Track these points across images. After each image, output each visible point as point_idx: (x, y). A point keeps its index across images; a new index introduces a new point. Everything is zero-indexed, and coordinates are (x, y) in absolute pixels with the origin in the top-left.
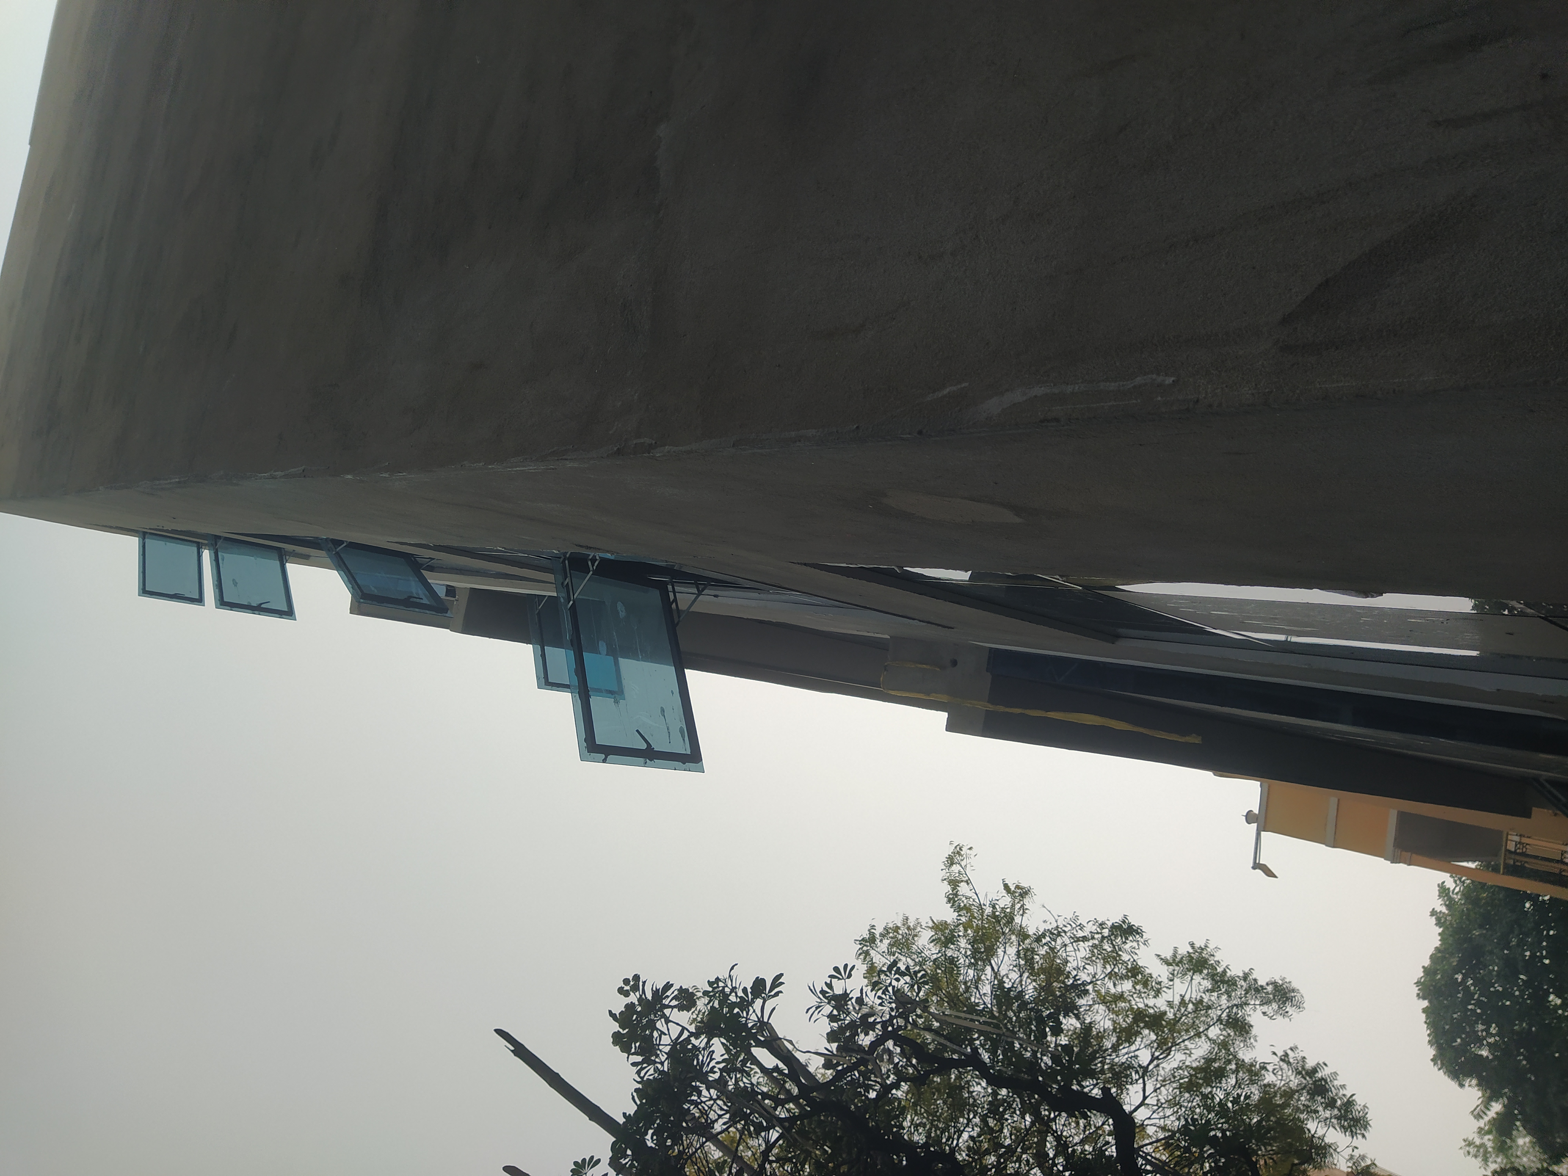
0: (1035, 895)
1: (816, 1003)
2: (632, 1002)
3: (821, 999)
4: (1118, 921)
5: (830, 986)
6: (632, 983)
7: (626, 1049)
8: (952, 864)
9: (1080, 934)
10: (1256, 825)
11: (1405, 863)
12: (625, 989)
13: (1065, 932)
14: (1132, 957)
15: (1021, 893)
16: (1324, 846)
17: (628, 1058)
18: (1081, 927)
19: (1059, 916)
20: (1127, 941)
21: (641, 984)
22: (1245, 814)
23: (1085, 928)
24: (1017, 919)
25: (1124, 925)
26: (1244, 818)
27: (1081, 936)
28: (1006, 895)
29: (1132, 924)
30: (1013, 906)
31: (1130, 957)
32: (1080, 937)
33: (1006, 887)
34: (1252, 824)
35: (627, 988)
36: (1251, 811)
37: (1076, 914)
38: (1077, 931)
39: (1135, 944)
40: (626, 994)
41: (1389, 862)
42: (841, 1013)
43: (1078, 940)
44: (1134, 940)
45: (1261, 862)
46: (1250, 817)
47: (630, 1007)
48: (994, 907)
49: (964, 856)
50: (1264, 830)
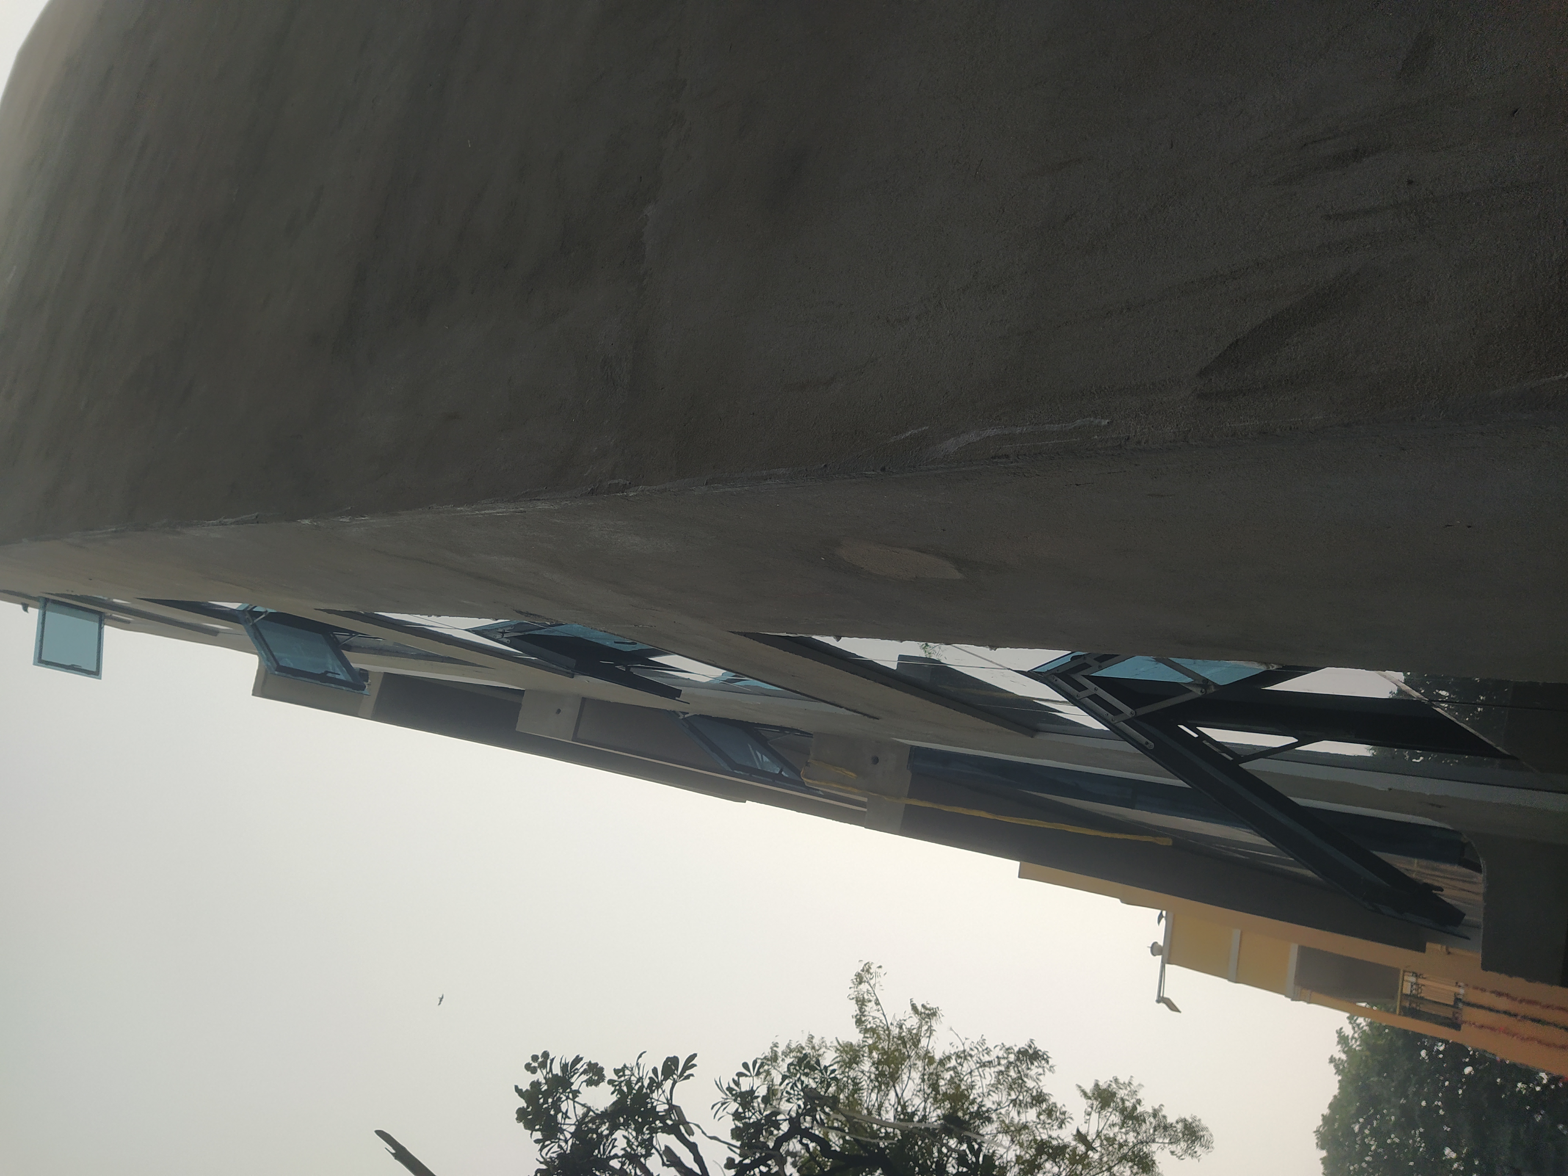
0: (943, 1016)
1: (722, 1100)
2: (538, 1080)
3: (726, 1095)
4: (1024, 1046)
5: (737, 1083)
6: (540, 1060)
7: (530, 1126)
8: (860, 983)
9: (986, 1058)
11: (1304, 1000)
12: (532, 1065)
13: (971, 1056)
14: (1037, 1083)
15: (928, 1014)
16: (1226, 981)
17: (531, 1134)
18: (988, 1051)
19: (966, 1039)
20: (1033, 1067)
21: (549, 1061)
22: (1150, 946)
23: (991, 1053)
24: (924, 1042)
25: (1030, 1051)
26: (1149, 949)
27: (987, 1060)
28: (913, 1015)
29: (1037, 1049)
30: (920, 1027)
31: (1035, 1084)
32: (986, 1062)
33: (914, 1008)
34: (1157, 957)
35: (536, 1065)
36: (1157, 943)
37: (984, 1038)
38: (983, 1055)
39: (1040, 1071)
40: (533, 1071)
41: (1289, 1000)
42: (747, 1110)
43: (983, 1065)
44: (1040, 1066)
45: (1165, 996)
46: (1155, 949)
47: (535, 1085)
48: (901, 1027)
49: (874, 974)
50: (1169, 963)
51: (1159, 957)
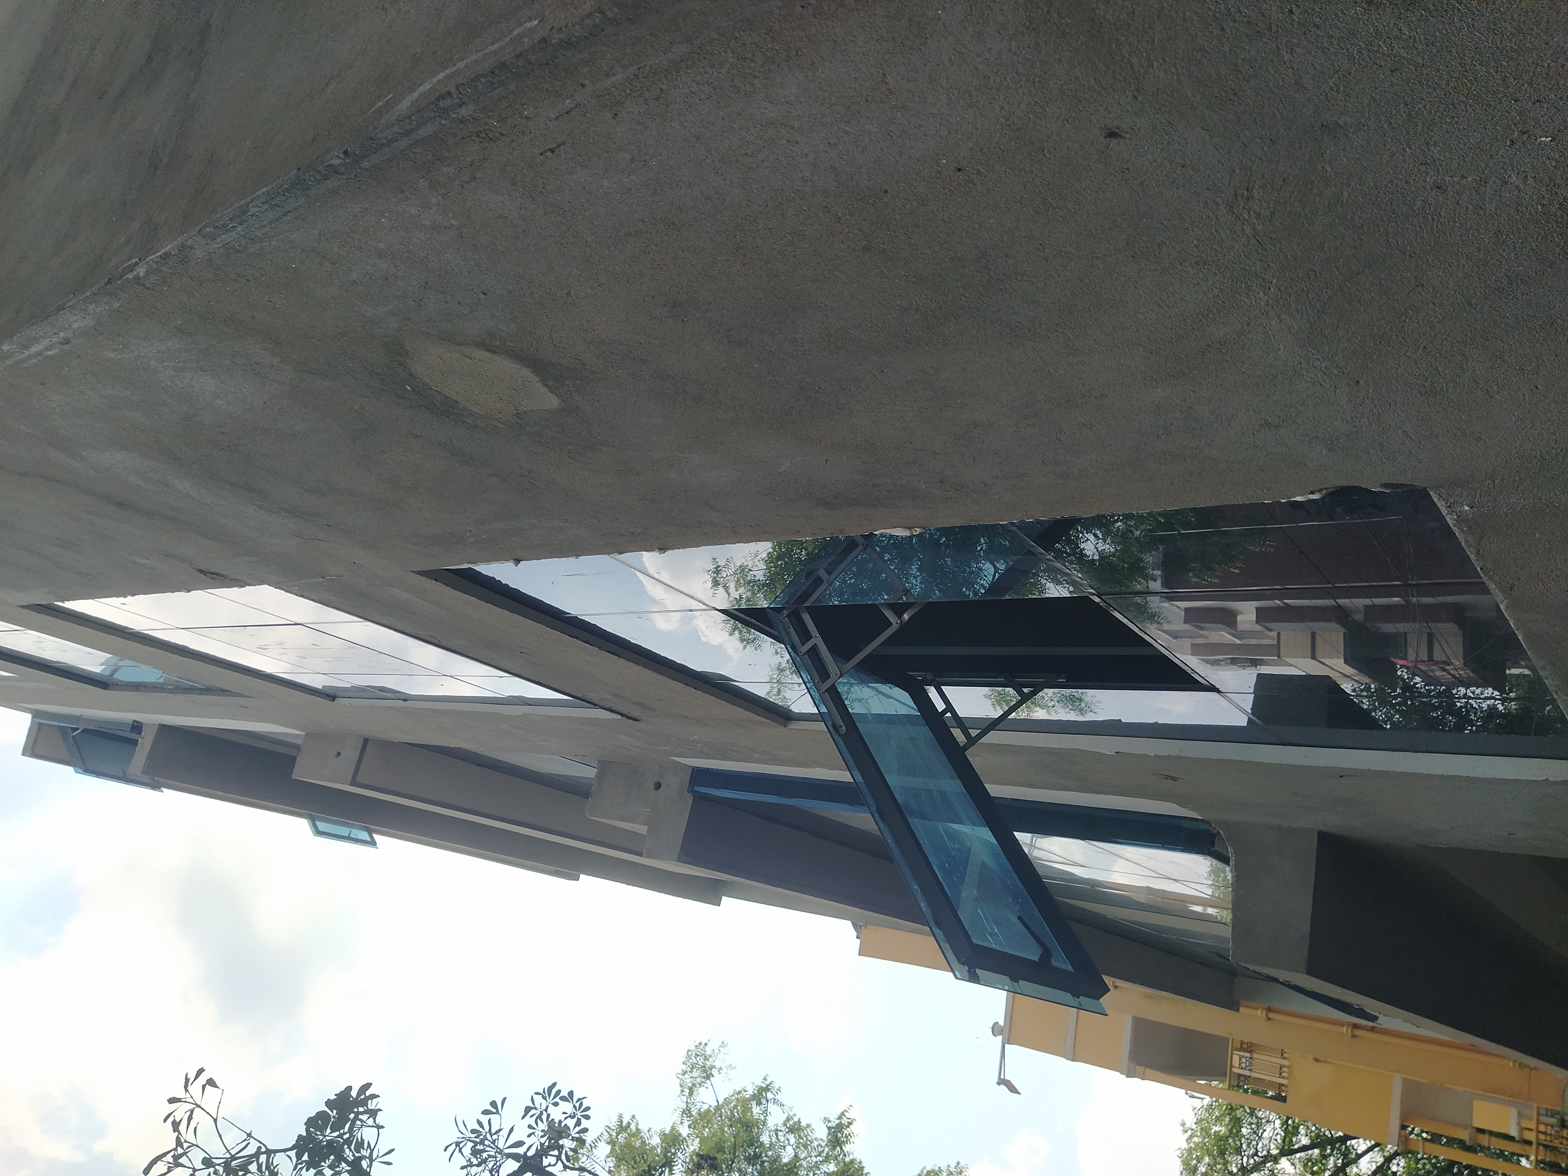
10: (1001, 1037)
11: (1139, 1078)
16: (1064, 1059)
22: (991, 1027)
26: (991, 1030)
34: (998, 1037)
36: (997, 1023)
41: (1124, 1076)
45: (1006, 1078)
46: (996, 1030)
50: (1008, 1043)
51: (1000, 1038)
